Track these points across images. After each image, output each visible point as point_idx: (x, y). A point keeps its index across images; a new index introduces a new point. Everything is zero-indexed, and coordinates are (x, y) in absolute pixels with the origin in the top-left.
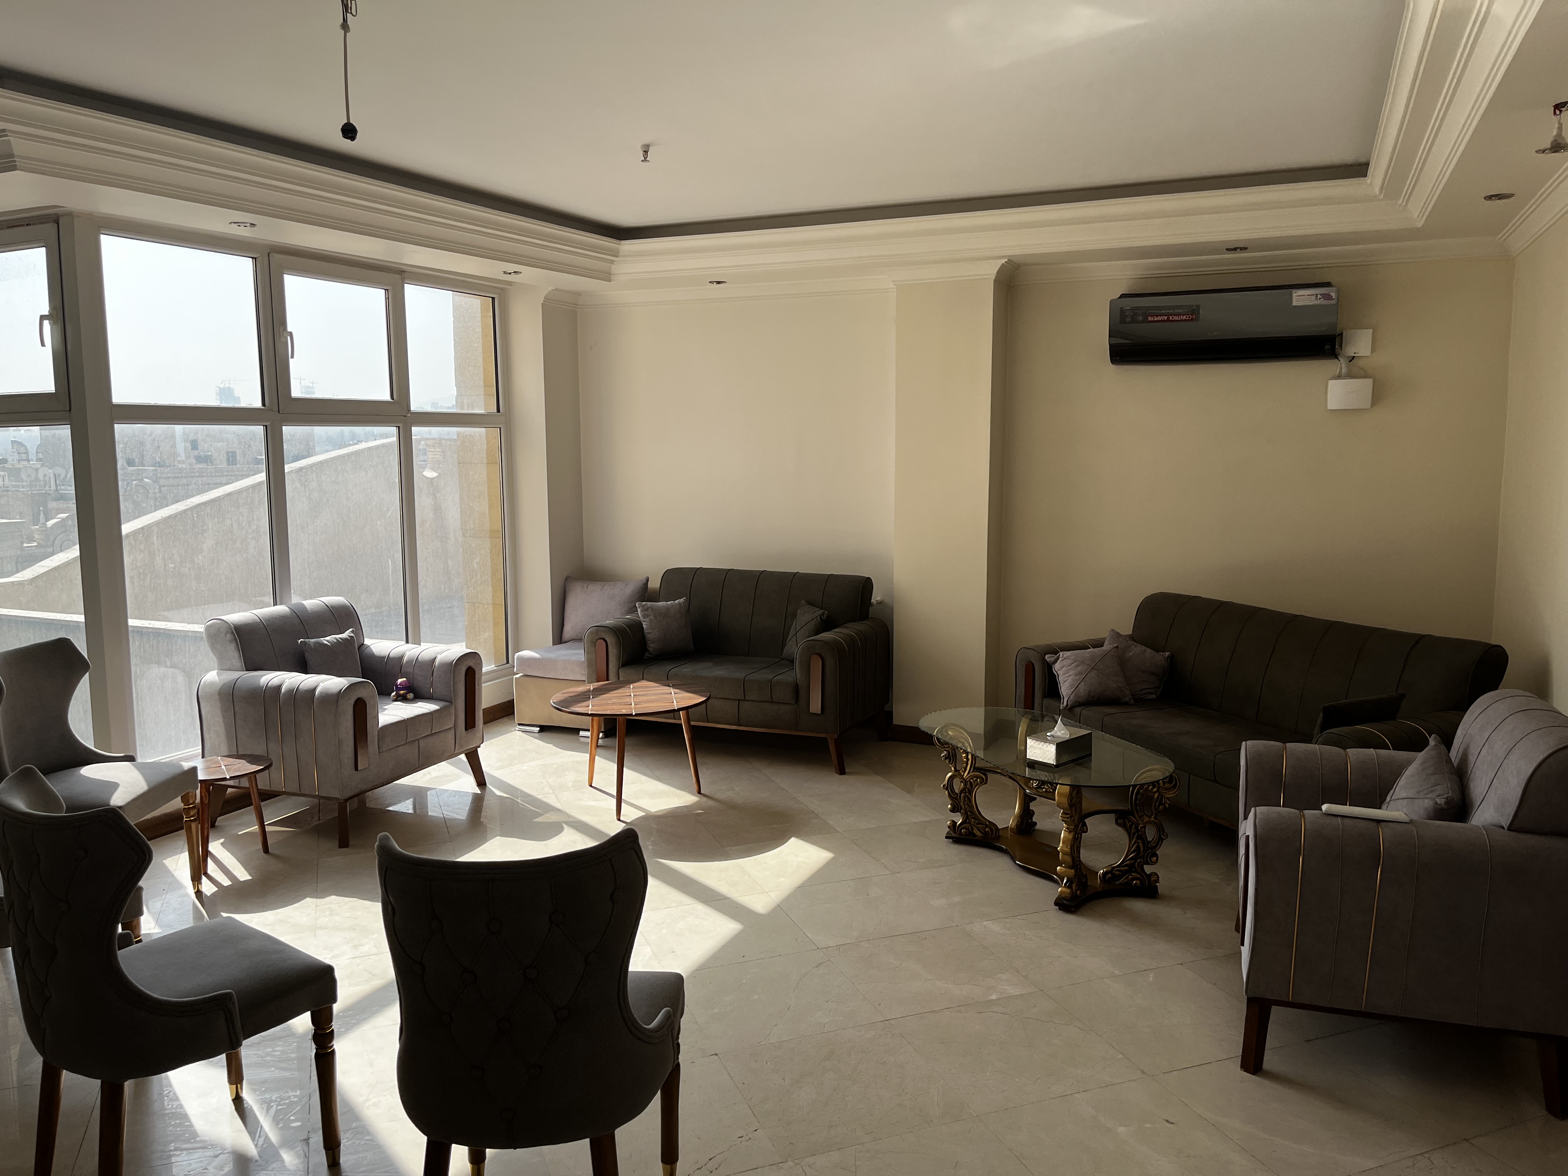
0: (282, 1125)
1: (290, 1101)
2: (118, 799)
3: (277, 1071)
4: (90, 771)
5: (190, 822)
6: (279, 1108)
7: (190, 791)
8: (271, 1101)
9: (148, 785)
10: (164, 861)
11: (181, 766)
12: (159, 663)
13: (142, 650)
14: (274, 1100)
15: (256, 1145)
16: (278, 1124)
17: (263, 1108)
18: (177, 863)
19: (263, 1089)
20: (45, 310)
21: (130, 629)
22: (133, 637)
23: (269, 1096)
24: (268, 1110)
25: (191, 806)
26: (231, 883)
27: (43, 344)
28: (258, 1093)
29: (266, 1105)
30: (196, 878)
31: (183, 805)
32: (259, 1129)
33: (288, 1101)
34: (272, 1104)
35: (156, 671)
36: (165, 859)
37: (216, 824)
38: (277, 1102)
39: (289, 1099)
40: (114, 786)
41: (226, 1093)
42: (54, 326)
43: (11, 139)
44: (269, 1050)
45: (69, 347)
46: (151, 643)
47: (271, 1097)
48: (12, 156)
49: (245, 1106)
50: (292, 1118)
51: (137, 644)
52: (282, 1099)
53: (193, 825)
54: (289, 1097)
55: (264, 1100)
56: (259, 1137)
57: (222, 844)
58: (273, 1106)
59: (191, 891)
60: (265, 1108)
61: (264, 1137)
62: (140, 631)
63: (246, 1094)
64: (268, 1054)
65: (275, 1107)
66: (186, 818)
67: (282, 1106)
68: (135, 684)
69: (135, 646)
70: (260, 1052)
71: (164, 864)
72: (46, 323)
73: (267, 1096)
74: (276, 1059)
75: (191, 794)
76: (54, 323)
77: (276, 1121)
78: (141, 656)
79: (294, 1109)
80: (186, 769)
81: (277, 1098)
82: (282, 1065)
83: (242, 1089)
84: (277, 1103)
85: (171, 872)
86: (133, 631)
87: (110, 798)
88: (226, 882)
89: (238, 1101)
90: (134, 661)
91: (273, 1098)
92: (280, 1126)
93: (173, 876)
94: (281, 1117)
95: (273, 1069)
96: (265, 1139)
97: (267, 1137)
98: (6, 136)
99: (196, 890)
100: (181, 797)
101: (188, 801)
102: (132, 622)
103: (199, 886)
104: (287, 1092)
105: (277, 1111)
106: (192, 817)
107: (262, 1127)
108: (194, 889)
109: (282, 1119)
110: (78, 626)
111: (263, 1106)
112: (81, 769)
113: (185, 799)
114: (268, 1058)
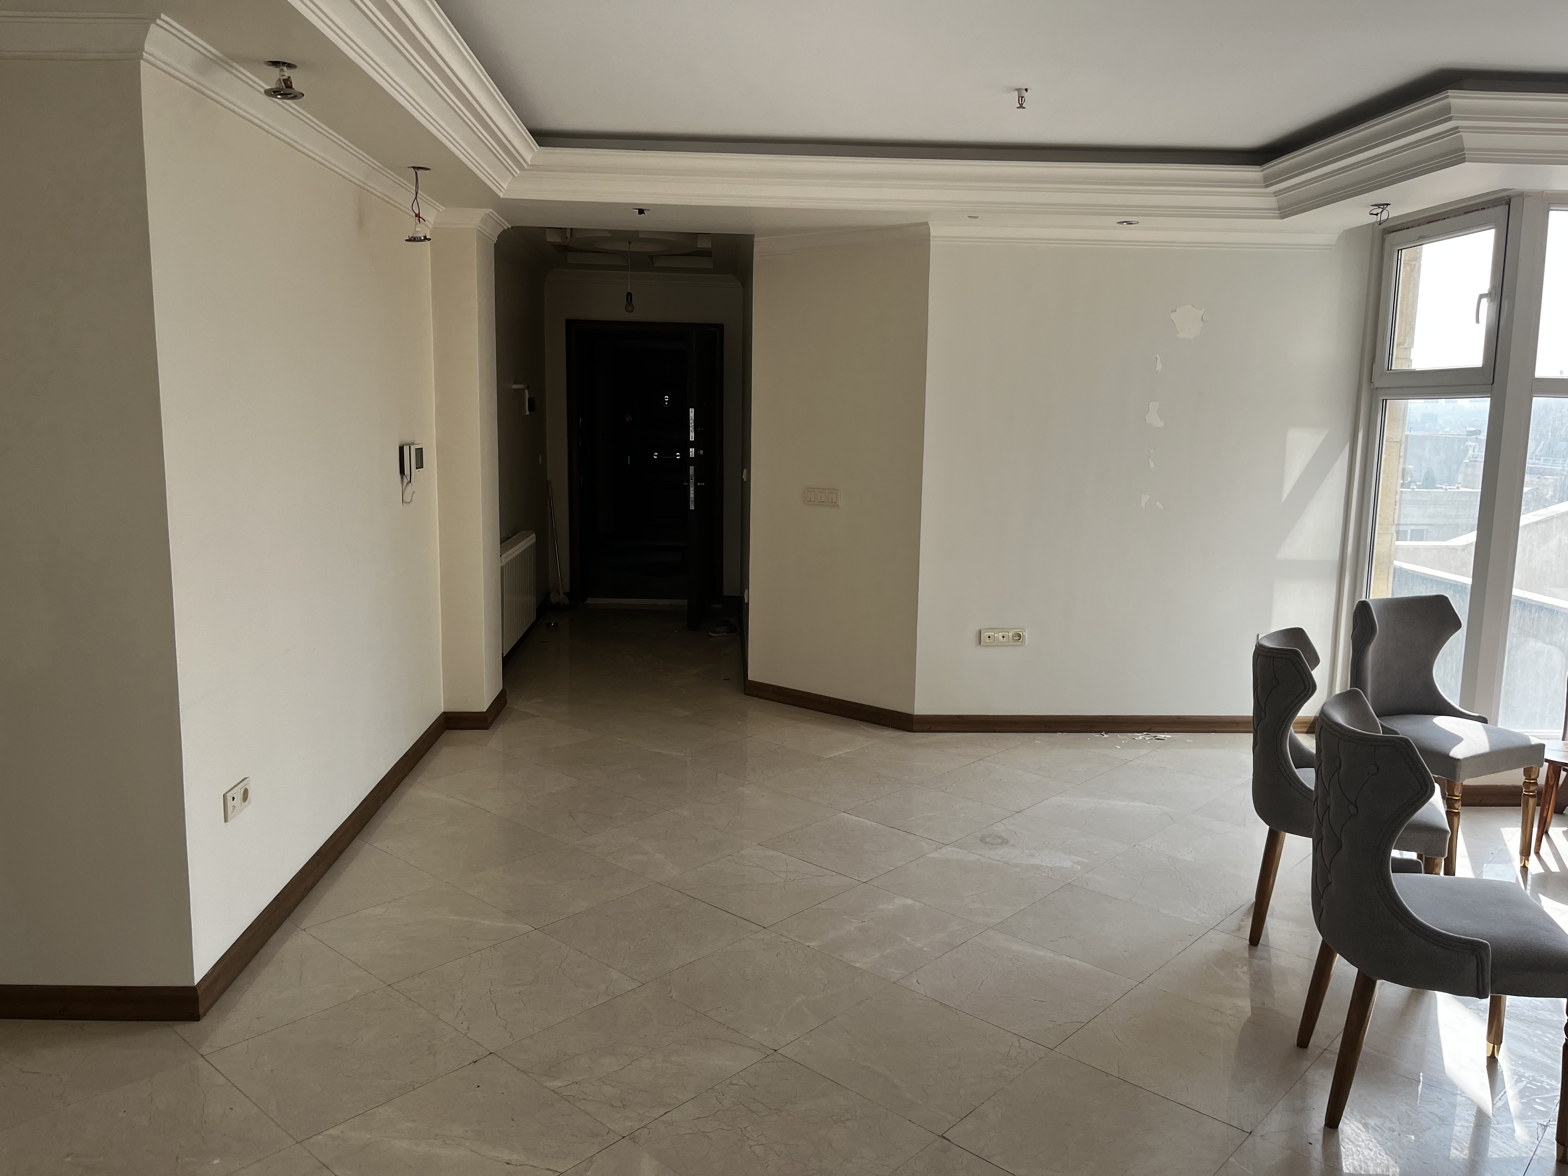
0: (1525, 1101)
1: (1542, 1085)
2: (1457, 752)
3: (1539, 1054)
4: (1442, 722)
5: (1528, 797)
6: (1528, 1085)
7: (1534, 766)
8: (1523, 1076)
9: (1490, 747)
10: (1502, 829)
11: (1529, 740)
12: (1536, 637)
13: (1522, 620)
14: (1525, 1076)
15: (1493, 1104)
16: (1521, 1098)
17: (1514, 1078)
18: (1514, 835)
19: (1520, 1062)
20: (1486, 288)
21: (1513, 598)
22: (1515, 607)
23: (1523, 1071)
24: (1517, 1082)
25: (1532, 781)
26: (1559, 871)
27: (1478, 321)
28: (1513, 1063)
29: (1517, 1077)
30: (1525, 852)
31: (1525, 778)
32: (1502, 1093)
33: (1539, 1084)
34: (1523, 1079)
35: (1534, 645)
36: (1504, 827)
37: (1564, 812)
38: (1529, 1079)
39: (1541, 1083)
40: (1458, 740)
41: (1483, 1049)
42: (1491, 304)
43: (1463, 133)
44: (1539, 1032)
45: (1502, 323)
46: (1532, 616)
47: (1524, 1073)
48: (1463, 149)
49: (1498, 1068)
50: (1537, 1100)
51: (1518, 614)
52: (1534, 1080)
53: (1532, 801)
54: (1543, 1082)
55: (1517, 1072)
56: (1500, 1099)
57: (1564, 832)
58: (1523, 1081)
59: (1517, 864)
60: (1515, 1079)
61: (1503, 1102)
62: (1524, 604)
63: (1501, 1057)
64: (1536, 1036)
65: (1525, 1083)
66: (1525, 791)
67: (1532, 1085)
68: (1509, 653)
69: (1515, 616)
70: (1530, 1031)
71: (1501, 831)
72: (1485, 302)
73: (1522, 1070)
74: (1543, 1044)
75: (1534, 769)
76: (1491, 301)
77: (1522, 1094)
78: (1519, 627)
79: (1542, 1094)
80: (1533, 743)
81: (1530, 1076)
82: (1546, 1051)
83: (1498, 1051)
84: (1528, 1081)
85: (1504, 841)
86: (1516, 601)
87: (1450, 750)
88: (1554, 868)
89: (1492, 1061)
90: (1512, 629)
91: (1526, 1075)
92: (1523, 1101)
93: (1505, 845)
94: (1528, 1094)
95: (1536, 1050)
96: (1504, 1104)
97: (1507, 1103)
98: (1459, 132)
99: (1522, 865)
100: (1524, 769)
101: (1530, 776)
102: (1516, 592)
103: (1526, 861)
104: (1542, 1076)
105: (1525, 1087)
106: (1531, 792)
107: (1505, 1092)
108: (1521, 863)
109: (1527, 1097)
110: (1466, 588)
111: (1514, 1076)
112: (1435, 717)
113: (1527, 772)
114: (1535, 1039)
